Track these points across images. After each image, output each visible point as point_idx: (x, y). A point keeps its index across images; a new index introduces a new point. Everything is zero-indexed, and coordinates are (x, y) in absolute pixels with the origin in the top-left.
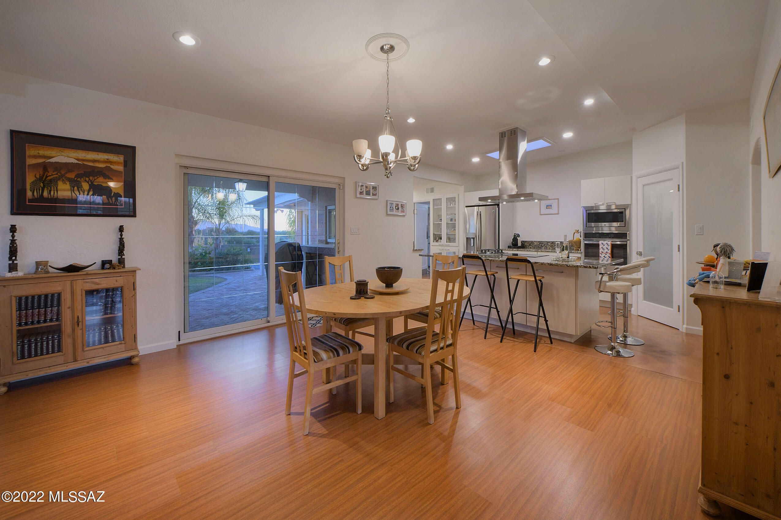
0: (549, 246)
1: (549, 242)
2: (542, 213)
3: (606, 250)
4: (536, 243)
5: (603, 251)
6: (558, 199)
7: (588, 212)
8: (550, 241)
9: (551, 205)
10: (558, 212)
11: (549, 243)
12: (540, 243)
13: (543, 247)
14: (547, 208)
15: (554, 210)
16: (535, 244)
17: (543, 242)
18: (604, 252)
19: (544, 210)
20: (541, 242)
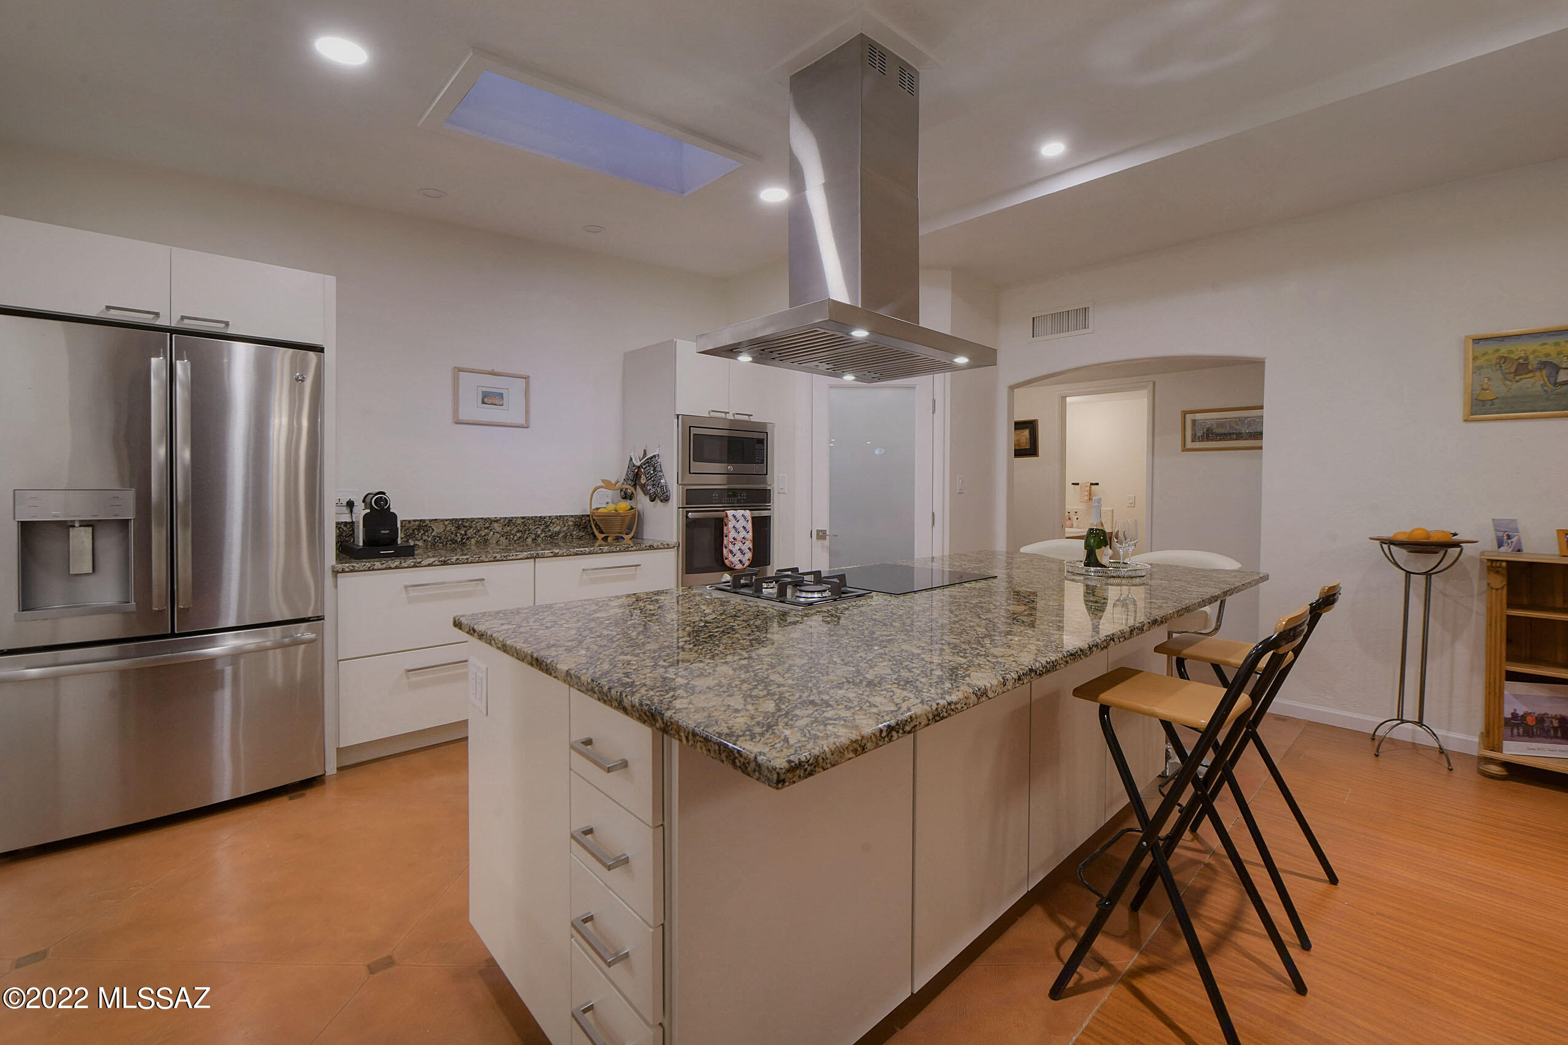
0: (498, 535)
1: (497, 521)
2: (463, 417)
3: (743, 533)
4: (442, 526)
5: (736, 535)
6: (526, 378)
7: (694, 431)
8: (499, 516)
9: (501, 394)
10: (527, 419)
11: (496, 525)
12: (458, 528)
13: (473, 541)
14: (483, 402)
15: (511, 412)
16: (438, 529)
17: (472, 520)
18: (738, 539)
19: (471, 408)
20: (459, 524)
